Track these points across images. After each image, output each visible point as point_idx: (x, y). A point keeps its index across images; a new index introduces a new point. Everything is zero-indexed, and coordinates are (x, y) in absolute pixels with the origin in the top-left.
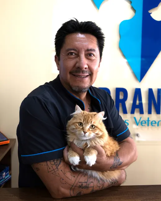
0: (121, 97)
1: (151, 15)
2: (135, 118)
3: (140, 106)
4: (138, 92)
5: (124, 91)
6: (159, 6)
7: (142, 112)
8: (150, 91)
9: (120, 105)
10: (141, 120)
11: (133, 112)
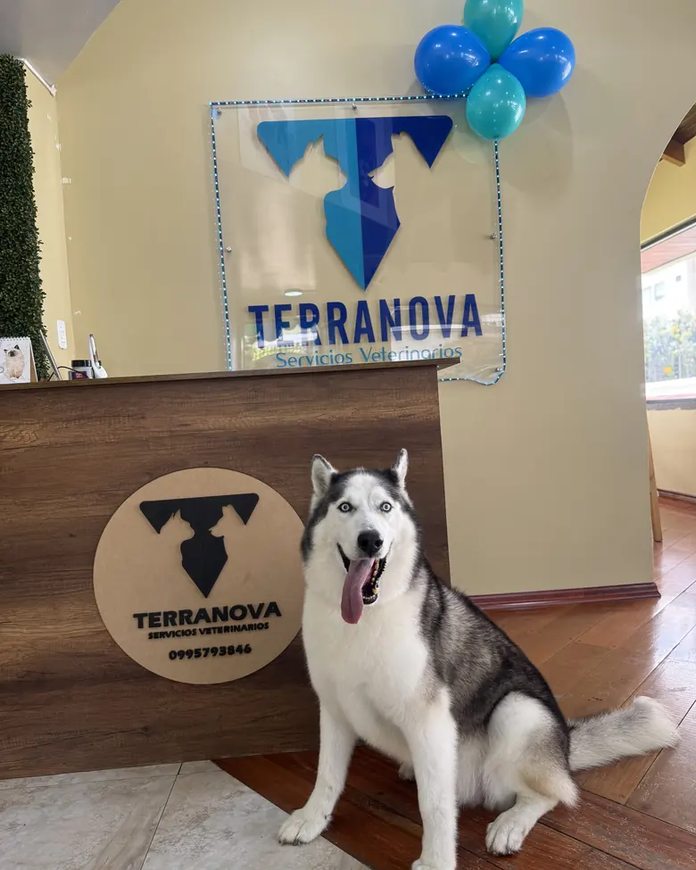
0: (337, 317)
1: (373, 180)
2: (361, 349)
3: (369, 331)
4: (362, 306)
5: (341, 307)
6: (384, 164)
7: (372, 339)
8: (383, 303)
9: (336, 329)
10: (372, 352)
11: (357, 340)
